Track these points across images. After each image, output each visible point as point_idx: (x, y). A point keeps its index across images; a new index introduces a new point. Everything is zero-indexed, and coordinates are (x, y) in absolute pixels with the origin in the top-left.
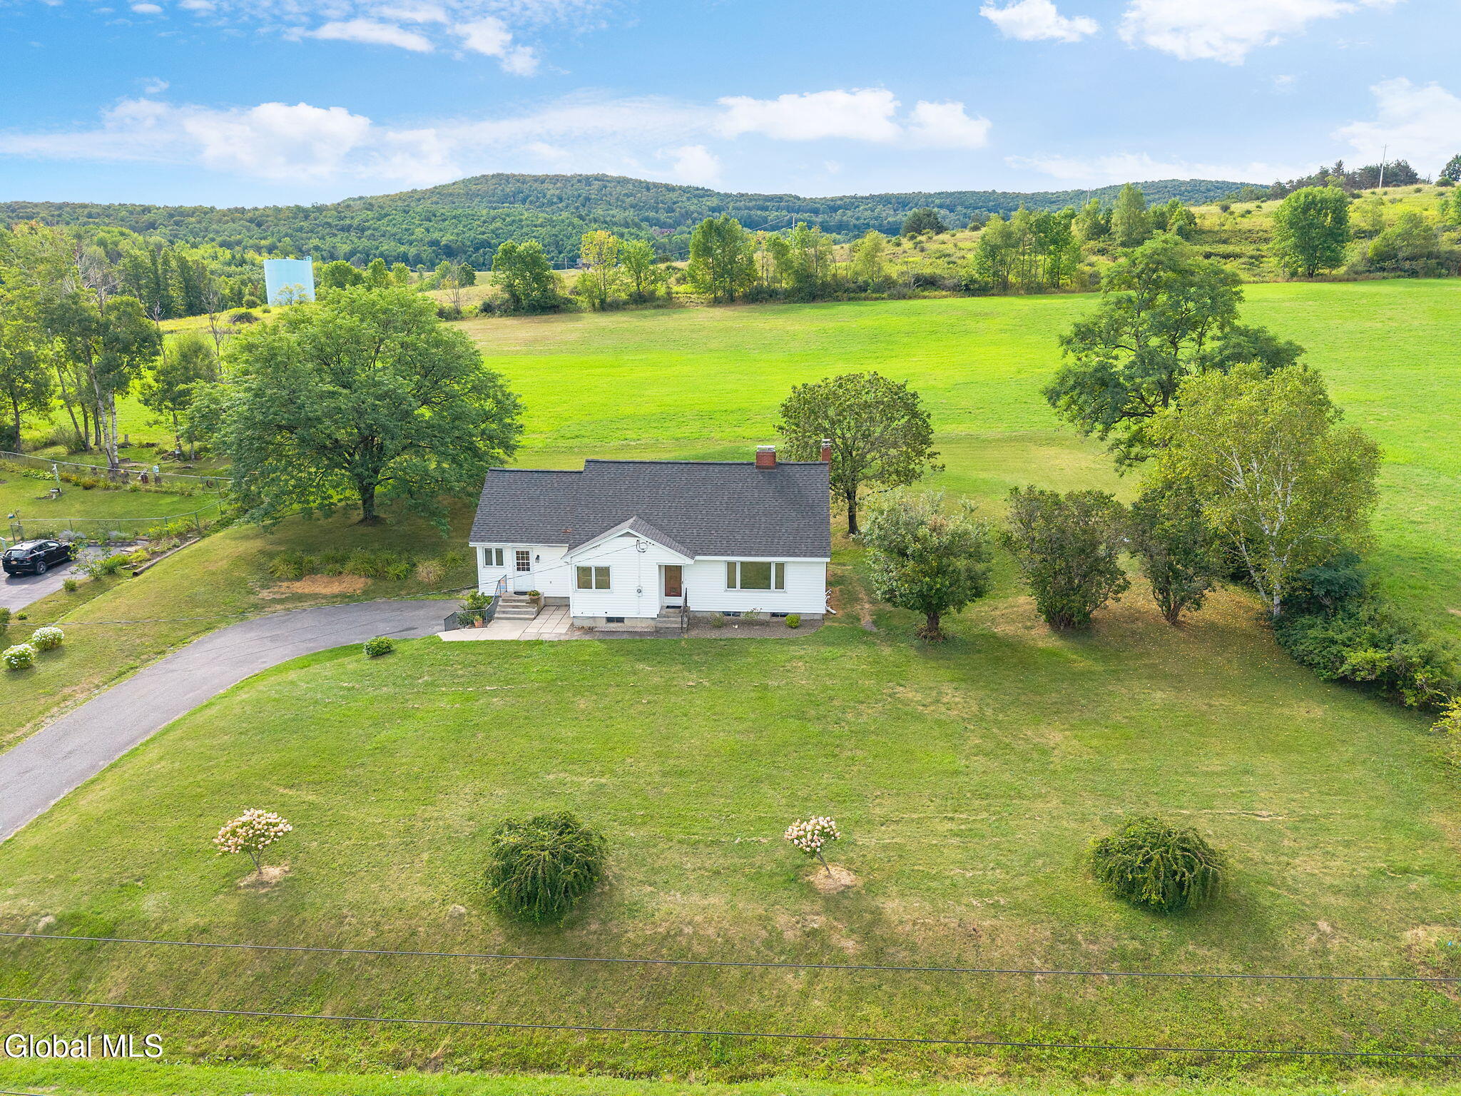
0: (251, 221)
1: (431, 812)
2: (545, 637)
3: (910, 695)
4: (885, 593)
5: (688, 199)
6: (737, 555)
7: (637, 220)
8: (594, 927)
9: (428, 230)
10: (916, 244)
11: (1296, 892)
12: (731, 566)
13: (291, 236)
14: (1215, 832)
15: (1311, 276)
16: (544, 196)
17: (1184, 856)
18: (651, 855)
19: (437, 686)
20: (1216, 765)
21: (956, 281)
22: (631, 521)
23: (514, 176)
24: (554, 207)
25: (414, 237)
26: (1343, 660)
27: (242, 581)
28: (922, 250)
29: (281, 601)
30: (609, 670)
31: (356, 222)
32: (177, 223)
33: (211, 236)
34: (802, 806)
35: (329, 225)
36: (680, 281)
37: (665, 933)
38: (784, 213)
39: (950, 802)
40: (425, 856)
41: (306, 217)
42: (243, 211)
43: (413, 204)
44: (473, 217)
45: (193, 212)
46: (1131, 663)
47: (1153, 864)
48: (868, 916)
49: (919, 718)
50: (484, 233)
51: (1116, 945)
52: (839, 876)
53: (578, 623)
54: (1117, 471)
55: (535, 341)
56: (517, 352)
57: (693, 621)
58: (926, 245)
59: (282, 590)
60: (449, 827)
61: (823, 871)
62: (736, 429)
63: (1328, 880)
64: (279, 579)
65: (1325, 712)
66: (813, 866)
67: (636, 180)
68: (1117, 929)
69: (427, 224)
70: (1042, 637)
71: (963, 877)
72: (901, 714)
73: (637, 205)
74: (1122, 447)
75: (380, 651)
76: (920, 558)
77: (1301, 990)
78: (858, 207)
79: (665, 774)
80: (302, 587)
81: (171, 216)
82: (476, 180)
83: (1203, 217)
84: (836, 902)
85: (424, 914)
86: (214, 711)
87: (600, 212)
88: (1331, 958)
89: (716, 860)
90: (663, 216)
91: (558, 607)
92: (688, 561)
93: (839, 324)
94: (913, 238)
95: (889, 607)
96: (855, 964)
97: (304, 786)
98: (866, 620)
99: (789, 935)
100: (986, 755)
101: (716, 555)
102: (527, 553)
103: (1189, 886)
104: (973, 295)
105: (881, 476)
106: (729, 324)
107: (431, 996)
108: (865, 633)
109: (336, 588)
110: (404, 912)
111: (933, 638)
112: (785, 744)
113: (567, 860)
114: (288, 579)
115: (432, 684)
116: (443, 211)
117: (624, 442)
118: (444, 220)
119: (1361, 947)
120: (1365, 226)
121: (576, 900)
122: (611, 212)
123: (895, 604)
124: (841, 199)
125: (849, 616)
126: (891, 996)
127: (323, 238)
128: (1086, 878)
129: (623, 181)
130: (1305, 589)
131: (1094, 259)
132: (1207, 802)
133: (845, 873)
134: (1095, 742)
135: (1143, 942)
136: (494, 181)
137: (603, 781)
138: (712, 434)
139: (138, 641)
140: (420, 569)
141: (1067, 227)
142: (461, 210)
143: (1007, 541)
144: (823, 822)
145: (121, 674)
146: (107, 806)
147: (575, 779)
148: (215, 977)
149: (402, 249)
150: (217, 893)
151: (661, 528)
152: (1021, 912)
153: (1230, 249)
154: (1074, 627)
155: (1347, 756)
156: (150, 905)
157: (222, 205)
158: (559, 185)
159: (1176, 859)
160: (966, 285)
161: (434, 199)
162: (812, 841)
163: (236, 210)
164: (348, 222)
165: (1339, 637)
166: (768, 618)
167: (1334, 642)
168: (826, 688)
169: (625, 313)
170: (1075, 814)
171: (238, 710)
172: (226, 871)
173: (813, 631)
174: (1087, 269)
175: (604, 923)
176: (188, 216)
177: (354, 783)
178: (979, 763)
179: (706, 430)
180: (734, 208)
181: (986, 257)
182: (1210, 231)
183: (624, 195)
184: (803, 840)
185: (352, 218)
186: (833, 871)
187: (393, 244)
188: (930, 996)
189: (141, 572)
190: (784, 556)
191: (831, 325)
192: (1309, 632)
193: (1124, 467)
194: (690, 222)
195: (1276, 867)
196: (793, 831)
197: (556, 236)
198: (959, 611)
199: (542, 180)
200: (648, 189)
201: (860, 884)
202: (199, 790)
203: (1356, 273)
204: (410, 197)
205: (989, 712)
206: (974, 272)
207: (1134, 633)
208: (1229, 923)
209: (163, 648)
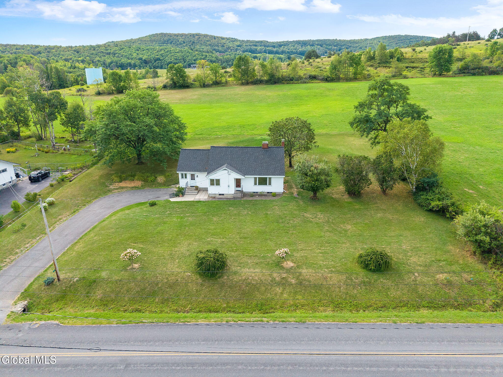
0: (75, 51)
1: (176, 249)
2: (201, 200)
3: (308, 216)
4: (301, 186)
5: (229, 42)
6: (257, 175)
7: (211, 50)
8: (225, 278)
9: (138, 54)
10: (309, 63)
11: (410, 266)
12: (255, 178)
13: (89, 56)
14: (391, 252)
15: (440, 75)
16: (178, 41)
17: (381, 257)
18: (239, 259)
19: (172, 214)
20: (393, 234)
21: (322, 77)
22: (226, 165)
23: (167, 34)
24: (182, 45)
25: (133, 57)
26: (430, 204)
27: (104, 183)
28: (311, 65)
29: (117, 189)
30: (222, 209)
31: (112, 51)
32: (48, 52)
33: (61, 56)
34: (280, 246)
35: (103, 52)
36: (230, 76)
37: (244, 279)
38: (263, 47)
39: (319, 245)
40: (177, 261)
41: (94, 50)
42: (71, 47)
43: (132, 44)
44: (154, 49)
45: (54, 47)
46: (372, 206)
47: (373, 259)
48: (298, 274)
49: (311, 222)
50: (158, 55)
51: (362, 280)
52: (289, 264)
53: (210, 196)
54: (371, 147)
55: (182, 99)
56: (177, 103)
57: (245, 195)
58: (313, 63)
59: (116, 185)
60: (182, 253)
61: (285, 263)
62: (252, 131)
63: (419, 263)
64: (115, 182)
65: (424, 219)
66: (283, 261)
67: (211, 35)
68: (363, 276)
69: (137, 52)
70: (346, 198)
71: (323, 264)
72: (306, 221)
73: (211, 44)
74: (373, 139)
75: (153, 204)
76: (311, 176)
77: (409, 290)
78: (289, 45)
79: (240, 238)
80: (123, 184)
81: (46, 49)
82: (154, 35)
83: (406, 53)
84: (288, 271)
85: (180, 275)
86: (106, 222)
87: (198, 47)
88: (417, 282)
89: (256, 260)
90: (220, 48)
91: (204, 191)
92: (243, 177)
93: (284, 93)
94: (308, 61)
95: (302, 190)
96: (294, 286)
97: (139, 243)
98: (295, 194)
99: (277, 279)
100: (330, 232)
101: (251, 175)
102: (194, 175)
103: (382, 265)
104: (329, 82)
105: (299, 149)
106: (247, 92)
107: (184, 295)
108: (295, 198)
109: (133, 185)
110: (174, 275)
111: (315, 199)
112: (274, 229)
113: (218, 260)
114: (118, 182)
115: (170, 214)
116: (143, 47)
117: (217, 136)
118: (143, 51)
119: (425, 279)
120: (460, 57)
121: (220, 271)
122: (202, 47)
123: (304, 189)
124: (283, 42)
125: (290, 193)
126: (304, 293)
127: (100, 57)
128: (356, 263)
129: (206, 36)
130: (421, 184)
131: (369, 68)
132: (389, 244)
133: (291, 263)
134: (360, 228)
135: (369, 279)
136: (160, 36)
137: (224, 240)
138: (245, 133)
139: (77, 202)
140: (158, 179)
141: (360, 59)
142: (149, 47)
143: (337, 171)
144: (286, 250)
145: (74, 212)
146: (84, 249)
147: (216, 240)
148: (126, 292)
149: (129, 61)
150: (122, 271)
151: (235, 167)
152: (338, 272)
153: (415, 65)
154: (356, 196)
155: (428, 231)
156: (104, 274)
157: (64, 45)
158: (183, 37)
159: (379, 258)
160: (326, 79)
161: (139, 42)
162: (283, 254)
163: (69, 47)
164: (109, 51)
165: (429, 198)
166: (266, 194)
167: (428, 199)
168: (284, 214)
169: (212, 88)
170: (354, 247)
171: (114, 222)
172: (123, 265)
173: (280, 197)
174: (366, 72)
175: (228, 277)
176: (52, 49)
177: (153, 242)
178: (328, 234)
179: (242, 132)
180: (246, 46)
181: (333, 69)
182: (408, 59)
183: (207, 41)
184: (280, 254)
185: (111, 50)
186: (288, 263)
187: (126, 59)
188: (314, 293)
189: (72, 180)
190: (271, 175)
191: (281, 93)
192: (422, 196)
193: (373, 146)
194: (230, 50)
195: (405, 260)
196: (277, 252)
197: (183, 56)
198: (322, 191)
199: (177, 35)
200: (215, 39)
201: (296, 266)
202: (109, 244)
203: (455, 74)
204: (130, 42)
205: (331, 220)
206: (329, 74)
207: (373, 197)
208: (392, 274)
209: (85, 204)
